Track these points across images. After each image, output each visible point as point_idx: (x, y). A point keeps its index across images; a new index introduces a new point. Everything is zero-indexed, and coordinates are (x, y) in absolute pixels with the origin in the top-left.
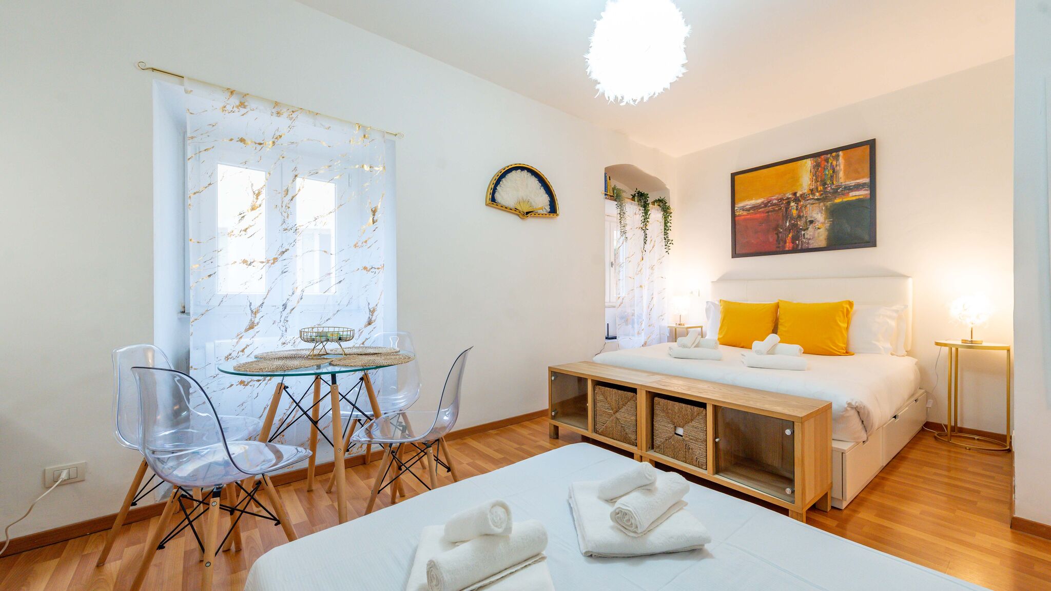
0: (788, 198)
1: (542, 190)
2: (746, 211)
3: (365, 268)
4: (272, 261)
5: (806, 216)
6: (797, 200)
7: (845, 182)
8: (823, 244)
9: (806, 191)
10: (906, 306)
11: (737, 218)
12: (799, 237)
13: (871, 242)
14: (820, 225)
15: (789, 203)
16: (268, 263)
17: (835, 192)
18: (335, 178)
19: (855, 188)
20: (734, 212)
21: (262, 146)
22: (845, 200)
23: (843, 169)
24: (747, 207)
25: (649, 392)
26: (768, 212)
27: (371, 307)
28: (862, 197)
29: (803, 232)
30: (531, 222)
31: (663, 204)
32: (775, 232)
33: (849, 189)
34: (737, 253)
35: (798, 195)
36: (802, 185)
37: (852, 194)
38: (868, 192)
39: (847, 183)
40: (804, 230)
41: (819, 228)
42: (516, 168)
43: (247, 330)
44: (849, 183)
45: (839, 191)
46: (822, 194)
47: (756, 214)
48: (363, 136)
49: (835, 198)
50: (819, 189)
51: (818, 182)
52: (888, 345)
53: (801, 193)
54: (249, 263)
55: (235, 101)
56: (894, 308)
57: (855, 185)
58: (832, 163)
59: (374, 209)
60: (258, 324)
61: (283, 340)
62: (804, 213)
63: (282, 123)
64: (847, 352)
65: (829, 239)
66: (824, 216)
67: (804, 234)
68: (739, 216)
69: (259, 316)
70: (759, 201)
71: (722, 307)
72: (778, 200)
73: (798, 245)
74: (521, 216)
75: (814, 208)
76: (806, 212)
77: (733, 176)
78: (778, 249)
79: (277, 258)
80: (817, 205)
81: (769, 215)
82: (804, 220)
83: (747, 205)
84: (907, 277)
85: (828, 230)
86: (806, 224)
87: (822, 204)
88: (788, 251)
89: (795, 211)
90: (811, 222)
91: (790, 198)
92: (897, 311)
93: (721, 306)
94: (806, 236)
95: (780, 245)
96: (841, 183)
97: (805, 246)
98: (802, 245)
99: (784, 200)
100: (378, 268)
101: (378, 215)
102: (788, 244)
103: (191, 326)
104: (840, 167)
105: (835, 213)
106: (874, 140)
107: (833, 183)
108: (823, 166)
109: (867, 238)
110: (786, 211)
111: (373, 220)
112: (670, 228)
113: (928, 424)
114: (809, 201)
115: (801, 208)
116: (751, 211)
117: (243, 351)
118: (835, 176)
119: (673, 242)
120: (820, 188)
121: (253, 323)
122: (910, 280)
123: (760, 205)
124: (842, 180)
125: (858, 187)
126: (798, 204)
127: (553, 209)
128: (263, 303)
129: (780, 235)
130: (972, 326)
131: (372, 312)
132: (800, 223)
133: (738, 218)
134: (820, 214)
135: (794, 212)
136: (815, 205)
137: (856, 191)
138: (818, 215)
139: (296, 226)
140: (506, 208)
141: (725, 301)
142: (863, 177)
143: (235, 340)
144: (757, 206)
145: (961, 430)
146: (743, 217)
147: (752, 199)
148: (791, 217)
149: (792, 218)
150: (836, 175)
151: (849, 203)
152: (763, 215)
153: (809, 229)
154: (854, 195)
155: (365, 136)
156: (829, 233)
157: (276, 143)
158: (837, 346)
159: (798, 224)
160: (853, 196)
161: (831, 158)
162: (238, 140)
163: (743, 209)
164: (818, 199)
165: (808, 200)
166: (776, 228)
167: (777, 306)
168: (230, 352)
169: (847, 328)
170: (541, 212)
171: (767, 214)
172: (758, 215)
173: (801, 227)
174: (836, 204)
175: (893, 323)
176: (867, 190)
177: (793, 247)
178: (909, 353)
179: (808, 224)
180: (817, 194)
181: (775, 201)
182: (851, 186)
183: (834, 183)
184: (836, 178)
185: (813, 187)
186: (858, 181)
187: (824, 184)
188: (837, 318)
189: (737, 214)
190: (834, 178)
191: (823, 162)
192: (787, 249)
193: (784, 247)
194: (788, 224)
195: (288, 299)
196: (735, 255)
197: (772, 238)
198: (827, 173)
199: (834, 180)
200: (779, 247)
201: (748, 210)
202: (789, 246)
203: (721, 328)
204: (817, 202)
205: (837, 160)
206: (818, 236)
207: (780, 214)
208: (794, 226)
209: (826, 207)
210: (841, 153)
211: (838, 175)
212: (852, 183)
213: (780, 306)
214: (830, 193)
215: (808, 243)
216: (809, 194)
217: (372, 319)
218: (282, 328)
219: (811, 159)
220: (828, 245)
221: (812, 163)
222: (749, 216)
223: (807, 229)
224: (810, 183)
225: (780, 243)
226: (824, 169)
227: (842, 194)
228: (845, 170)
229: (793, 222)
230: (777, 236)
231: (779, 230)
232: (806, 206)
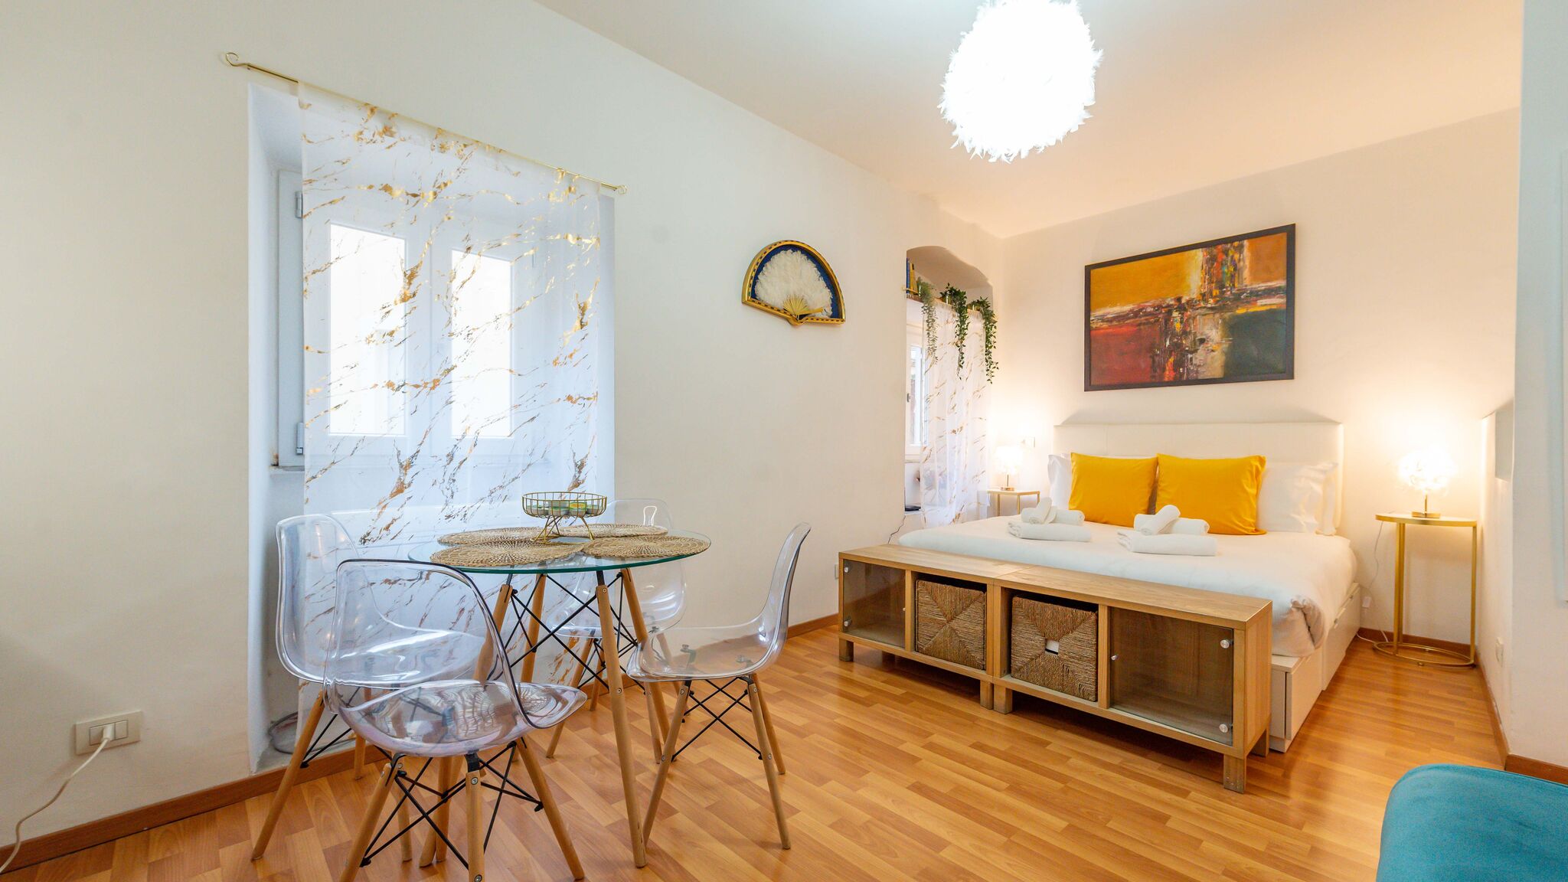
0: (1169, 306)
1: (822, 283)
2: (1107, 321)
3: (569, 398)
4: (432, 385)
5: (1195, 333)
6: (1182, 308)
7: (1252, 284)
8: (1218, 372)
9: (1194, 296)
10: (1336, 465)
11: (1093, 333)
12: (1183, 362)
13: (1286, 372)
14: (1214, 346)
15: (1170, 313)
16: (425, 387)
17: (1237, 299)
18: (525, 254)
19: (1266, 293)
20: (1090, 323)
21: (417, 199)
22: (1252, 310)
23: (1248, 266)
24: (1110, 316)
25: (1005, 588)
26: (1139, 325)
27: (578, 459)
28: (1274, 307)
29: (1190, 356)
30: (805, 331)
31: (984, 308)
32: (1149, 355)
33: (1257, 295)
34: (1092, 383)
35: (1183, 301)
36: (1189, 286)
37: (1260, 302)
38: (1283, 301)
39: (1254, 286)
40: (1192, 353)
41: (1213, 351)
42: (785, 248)
43: (393, 495)
44: (1257, 286)
45: (1242, 297)
46: (1218, 301)
47: (1121, 327)
48: (567, 189)
49: (1237, 306)
50: (1214, 294)
51: (1213, 283)
52: (1312, 520)
53: (1188, 298)
54: (396, 387)
55: (376, 124)
56: (1319, 467)
57: (1265, 290)
58: (1232, 257)
59: (582, 305)
60: (409, 485)
61: (447, 512)
62: (1192, 328)
63: (447, 163)
64: (1256, 530)
65: (1227, 366)
66: (1219, 333)
67: (1191, 358)
68: (1097, 329)
69: (411, 472)
70: (1127, 308)
71: (1074, 463)
72: (1154, 308)
73: (1182, 375)
74: (792, 322)
75: (1206, 321)
76: (1194, 326)
77: (1089, 269)
78: (1153, 380)
79: (438, 380)
80: (1211, 316)
81: (1140, 329)
82: (1191, 337)
83: (1109, 313)
84: (1339, 423)
85: (1226, 354)
86: (1195, 344)
87: (1217, 315)
88: (1168, 382)
89: (1179, 324)
90: (1202, 341)
91: (1172, 305)
92: (1323, 472)
93: (1073, 461)
94: (1194, 362)
95: (1157, 374)
96: (1246, 286)
97: (1193, 375)
98: (1188, 374)
99: (1163, 308)
100: (588, 399)
101: (589, 317)
102: (1167, 372)
103: (305, 489)
104: (1244, 262)
105: (1236, 329)
106: (1293, 226)
107: (1234, 285)
108: (1220, 260)
109: (1281, 367)
110: (1166, 322)
111: (581, 322)
112: (995, 345)
113: (1362, 632)
114: (1199, 311)
115: (1187, 320)
116: (1115, 323)
117: (387, 528)
118: (1237, 275)
119: (998, 366)
120: (1216, 292)
121: (403, 483)
122: (1341, 428)
123: (1128, 314)
124: (1247, 282)
125: (1270, 292)
126: (1183, 314)
127: (837, 313)
128: (418, 452)
129: (1157, 359)
130: (1426, 492)
131: (580, 467)
132: (1187, 343)
133: (1095, 332)
134: (1214, 330)
135: (1178, 326)
136: (1207, 317)
137: (1265, 298)
138: (1212, 331)
139: (468, 329)
140: (772, 308)
141: (1079, 456)
142: (1277, 279)
143: (376, 511)
144: (1124, 316)
145: (1407, 639)
146: (1102, 331)
147: (1115, 305)
148: (1172, 334)
149: (1174, 335)
150: (1239, 274)
151: (1255, 315)
152: (1131, 329)
153: (1199, 351)
154: (1263, 304)
155: (570, 189)
156: (1227, 358)
157: (439, 196)
158: (1243, 521)
159: (1182, 343)
160: (1262, 306)
161: (1232, 249)
162: (381, 187)
163: (1103, 319)
164: (1212, 309)
165: (1198, 309)
166: (1151, 349)
167: (1156, 463)
168: (368, 529)
169: (1257, 495)
170: (819, 315)
171: (1137, 328)
172: (1124, 329)
173: (1187, 349)
174: (1238, 316)
175: (1318, 488)
176: (1282, 297)
177: (1174, 379)
178: (1340, 532)
179: (1198, 343)
180: (1211, 301)
181: (1149, 310)
182: (1260, 291)
183: (1236, 285)
184: (1239, 279)
185: (1206, 290)
186: (1269, 284)
187: (1221, 286)
188: (1244, 481)
189: (1094, 326)
190: (1236, 278)
191: (1220, 254)
192: (1166, 379)
193: (1162, 376)
194: (1168, 343)
195: (456, 446)
196: (1089, 386)
197: (1144, 363)
198: (1226, 270)
199: (1236, 281)
200: (1154, 377)
201: (1110, 321)
202: (1168, 375)
203: (1073, 496)
204: (1210, 312)
205: (1241, 252)
206: (1212, 362)
207: (1158, 328)
208: (1176, 347)
209: (1224, 320)
210: (1246, 242)
211: (1242, 274)
212: (1262, 286)
213: (1160, 462)
214: (1229, 299)
215: (1197, 372)
216: (1199, 301)
217: (580, 478)
218: (446, 491)
219: (1204, 249)
220: (1225, 374)
221: (1204, 256)
222: (1111, 330)
223: (1196, 351)
224: (1200, 284)
225: (1155, 371)
226: (1222, 264)
227: (1247, 302)
228: (1251, 268)
229: (1176, 340)
230: (1151, 360)
231: (1154, 352)
232: (1194, 318)
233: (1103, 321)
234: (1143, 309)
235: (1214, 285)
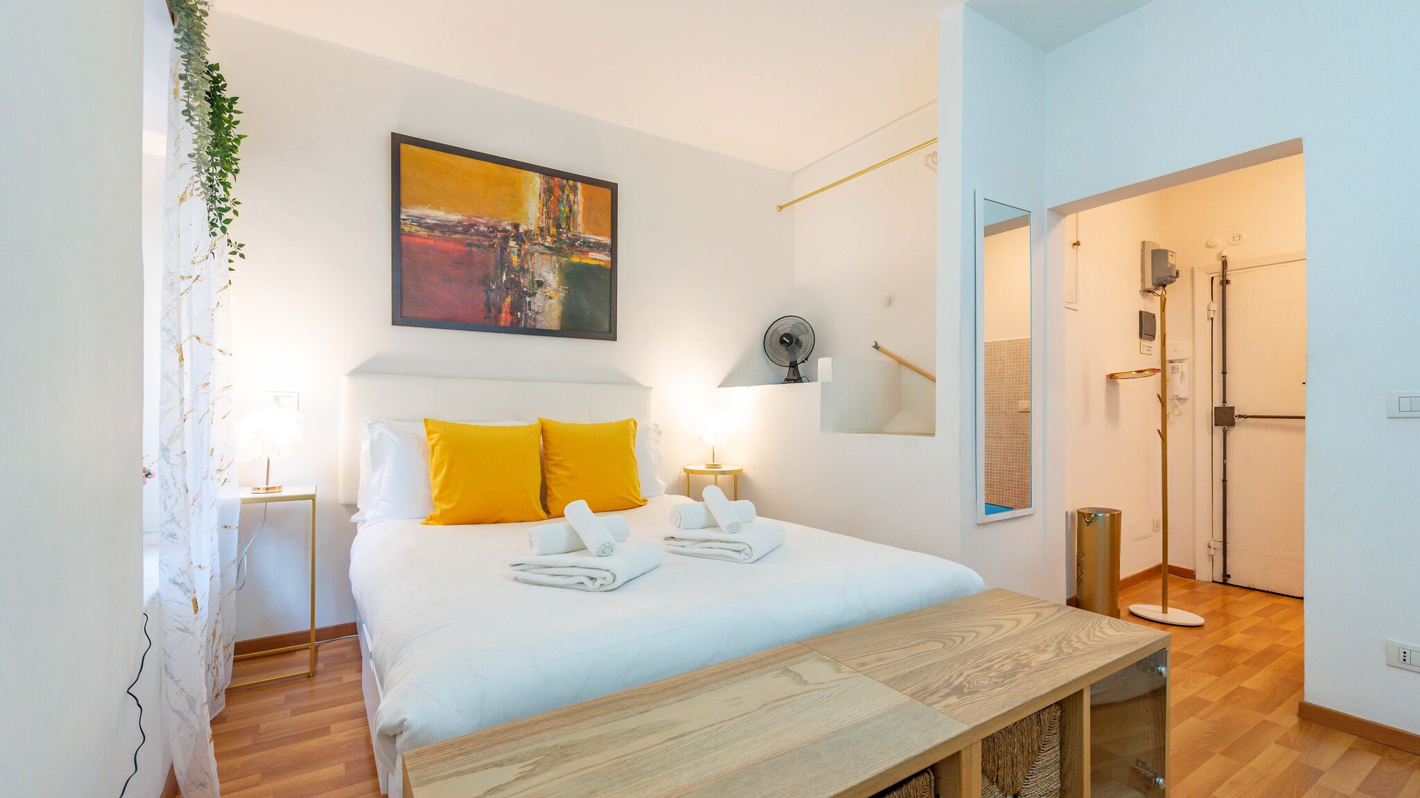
0: (505, 231)
2: (425, 228)
5: (533, 272)
6: (519, 238)
7: (584, 233)
8: (555, 324)
9: (532, 228)
11: (405, 239)
12: (521, 305)
13: (611, 333)
14: (551, 293)
15: (506, 239)
17: (572, 245)
19: (595, 247)
20: (399, 224)
22: (584, 261)
23: (581, 212)
24: (429, 221)
26: (470, 245)
28: (602, 264)
29: (528, 299)
32: (482, 288)
33: (588, 246)
34: (403, 314)
35: (521, 230)
36: (526, 214)
37: (593, 255)
38: (609, 259)
39: (587, 236)
40: (530, 296)
41: (550, 298)
44: (589, 237)
45: (576, 244)
46: (555, 242)
47: (446, 241)
49: (572, 253)
50: (551, 232)
51: (550, 218)
53: (525, 228)
57: (596, 242)
58: (568, 196)
62: (529, 265)
65: (563, 317)
66: (557, 278)
68: (410, 234)
70: (454, 217)
72: (488, 228)
73: (519, 320)
75: (544, 261)
76: (533, 264)
77: (395, 141)
78: (488, 323)
80: (549, 257)
81: (472, 252)
82: (529, 277)
83: (428, 216)
85: (563, 304)
86: (533, 284)
87: (554, 258)
88: (504, 328)
89: (516, 257)
90: (540, 284)
91: (508, 230)
94: (533, 307)
95: (491, 315)
96: (580, 233)
97: (530, 323)
98: (526, 322)
99: (498, 231)
102: (502, 316)
104: (578, 207)
105: (576, 278)
106: (616, 185)
107: (569, 228)
108: (556, 195)
109: (606, 326)
110: (502, 250)
114: (537, 247)
115: (525, 255)
116: (437, 233)
118: (572, 218)
120: (553, 230)
122: (653, 392)
123: (455, 226)
124: (580, 229)
125: (598, 247)
126: (520, 245)
129: (492, 295)
132: (524, 281)
133: (408, 238)
134: (551, 274)
135: (515, 259)
136: (544, 256)
137: (596, 252)
138: (548, 272)
141: (436, 424)
142: (604, 235)
144: (449, 227)
146: (419, 240)
147: (438, 209)
148: (509, 267)
149: (510, 270)
150: (574, 218)
151: (588, 268)
152: (459, 247)
153: (537, 295)
154: (594, 257)
156: (563, 309)
159: (520, 282)
160: (593, 259)
161: (568, 186)
163: (419, 221)
164: (549, 248)
165: (535, 244)
166: (484, 281)
167: (544, 430)
171: (467, 248)
172: (450, 246)
173: (525, 289)
174: (573, 264)
176: (608, 256)
177: (512, 323)
179: (536, 285)
180: (549, 239)
181: (482, 228)
182: (591, 242)
183: (572, 229)
184: (573, 223)
185: (544, 225)
186: (599, 238)
187: (558, 226)
189: (405, 229)
190: (571, 222)
191: (557, 188)
192: (502, 324)
193: (497, 319)
194: (504, 278)
196: (400, 318)
197: (476, 297)
198: (562, 209)
199: (571, 224)
200: (487, 319)
201: (431, 228)
202: (505, 318)
204: (548, 252)
205: (575, 195)
206: (550, 312)
207: (492, 256)
208: (514, 285)
209: (561, 264)
210: (579, 185)
211: (576, 218)
212: (593, 238)
213: (548, 429)
214: (565, 243)
215: (535, 320)
216: (537, 235)
219: (541, 175)
220: (562, 326)
221: (541, 184)
222: (431, 242)
223: (534, 294)
224: (538, 215)
225: (490, 311)
226: (559, 200)
227: (581, 251)
228: (584, 215)
229: (513, 276)
230: (485, 295)
231: (489, 286)
232: (532, 254)
233: (420, 225)
234: (475, 225)
235: (551, 221)
